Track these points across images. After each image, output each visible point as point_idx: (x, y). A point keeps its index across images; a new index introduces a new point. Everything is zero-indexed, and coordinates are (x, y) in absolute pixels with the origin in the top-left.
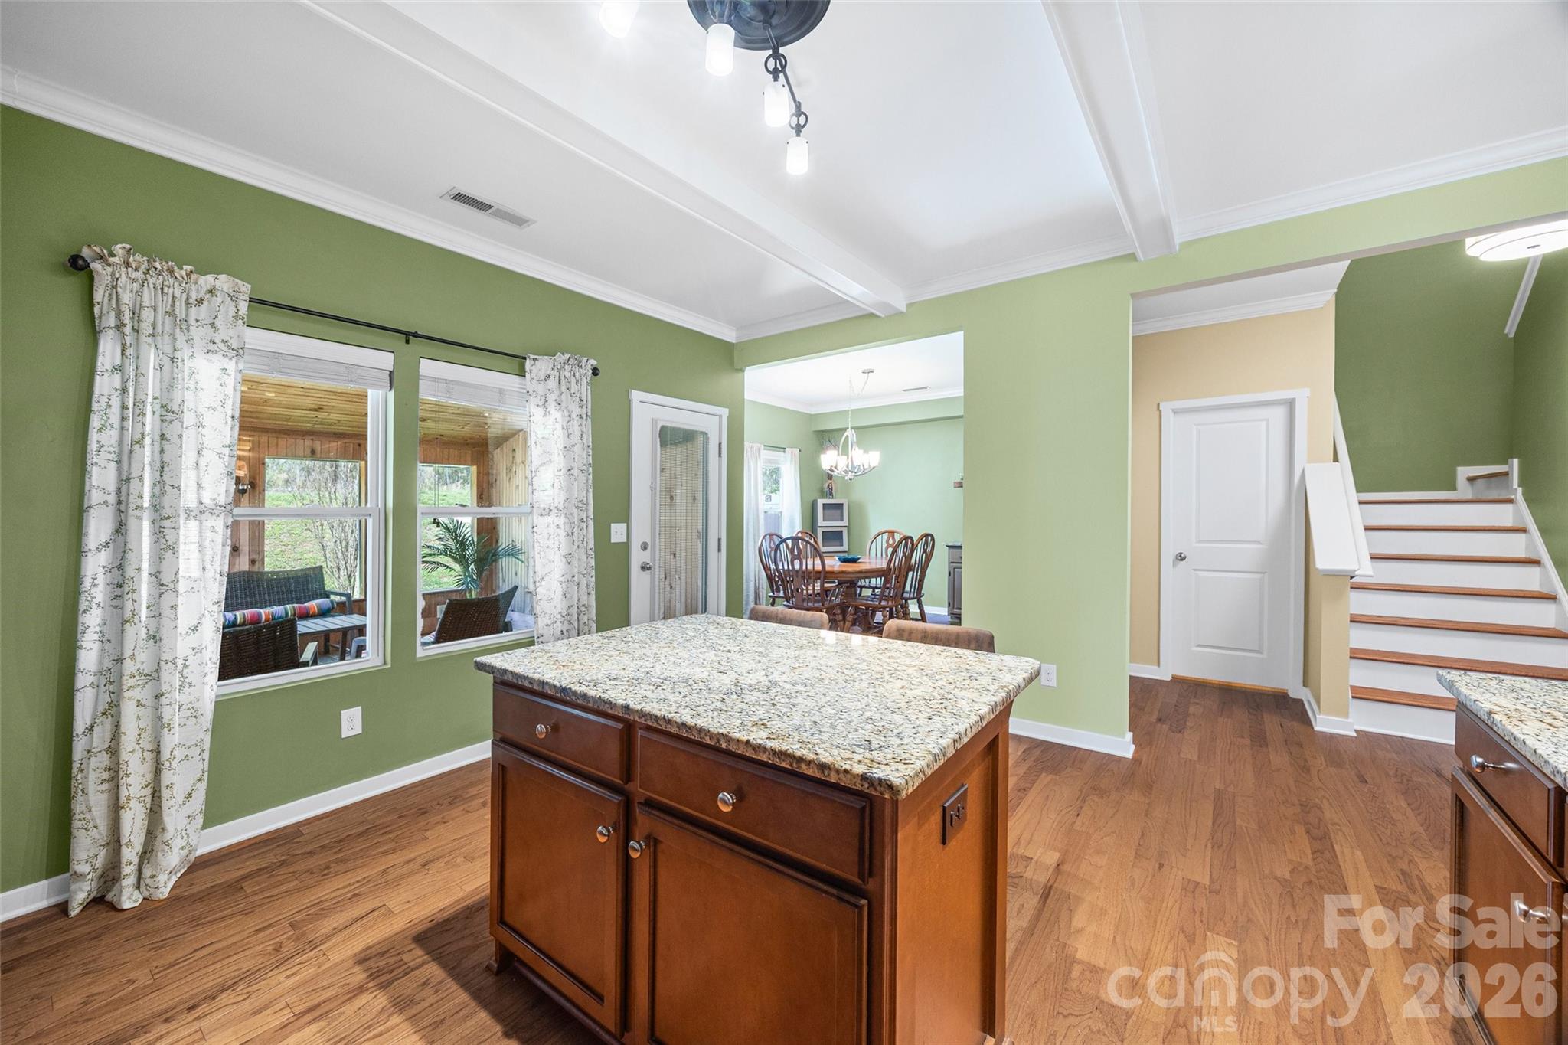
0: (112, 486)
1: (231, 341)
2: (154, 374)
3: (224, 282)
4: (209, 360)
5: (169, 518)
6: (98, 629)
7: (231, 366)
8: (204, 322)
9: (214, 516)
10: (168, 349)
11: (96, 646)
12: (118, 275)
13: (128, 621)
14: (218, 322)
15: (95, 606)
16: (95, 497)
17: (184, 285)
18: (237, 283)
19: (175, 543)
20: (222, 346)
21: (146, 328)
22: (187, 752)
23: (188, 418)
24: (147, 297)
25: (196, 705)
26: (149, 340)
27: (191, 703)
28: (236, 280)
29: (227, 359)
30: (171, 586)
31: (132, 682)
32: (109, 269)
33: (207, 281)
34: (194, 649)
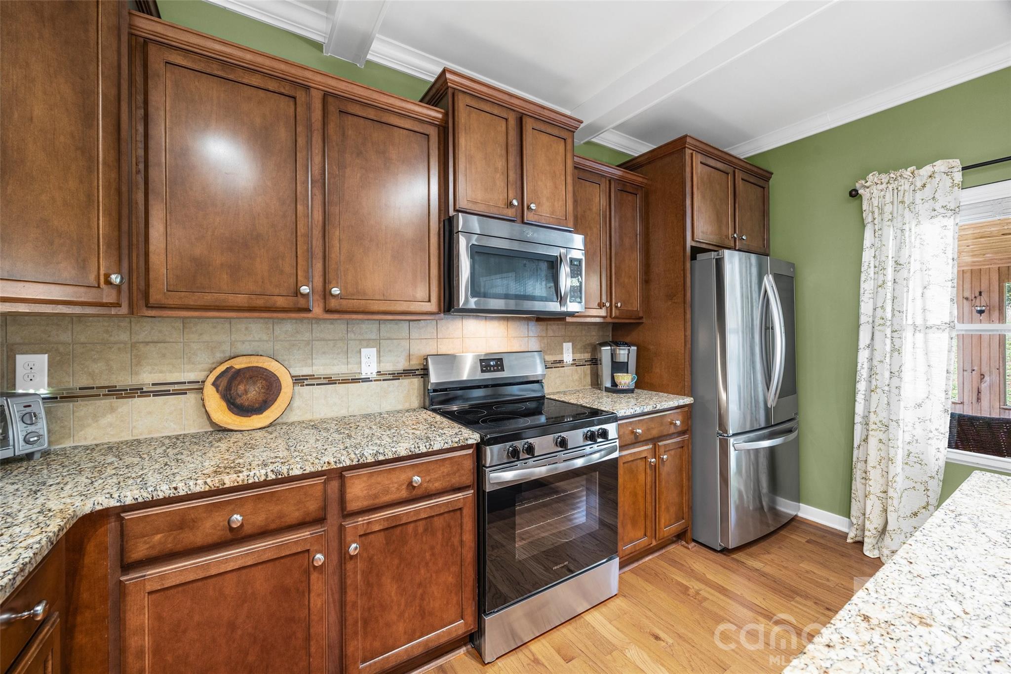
0: (871, 313)
1: (949, 205)
2: (893, 242)
3: (941, 165)
4: (932, 224)
5: (896, 331)
6: (864, 393)
7: (950, 222)
8: (927, 199)
9: (941, 331)
10: (900, 225)
11: (863, 402)
12: (872, 192)
13: (873, 391)
14: (937, 196)
15: (863, 380)
16: (863, 319)
17: (911, 180)
18: (949, 162)
19: (900, 347)
20: (942, 211)
21: (887, 216)
22: (914, 485)
23: (915, 266)
24: (888, 198)
25: (921, 456)
26: (889, 223)
27: (917, 453)
28: (947, 160)
29: (946, 219)
30: (897, 374)
31: (874, 427)
32: (867, 190)
33: (927, 170)
34: (919, 419)
